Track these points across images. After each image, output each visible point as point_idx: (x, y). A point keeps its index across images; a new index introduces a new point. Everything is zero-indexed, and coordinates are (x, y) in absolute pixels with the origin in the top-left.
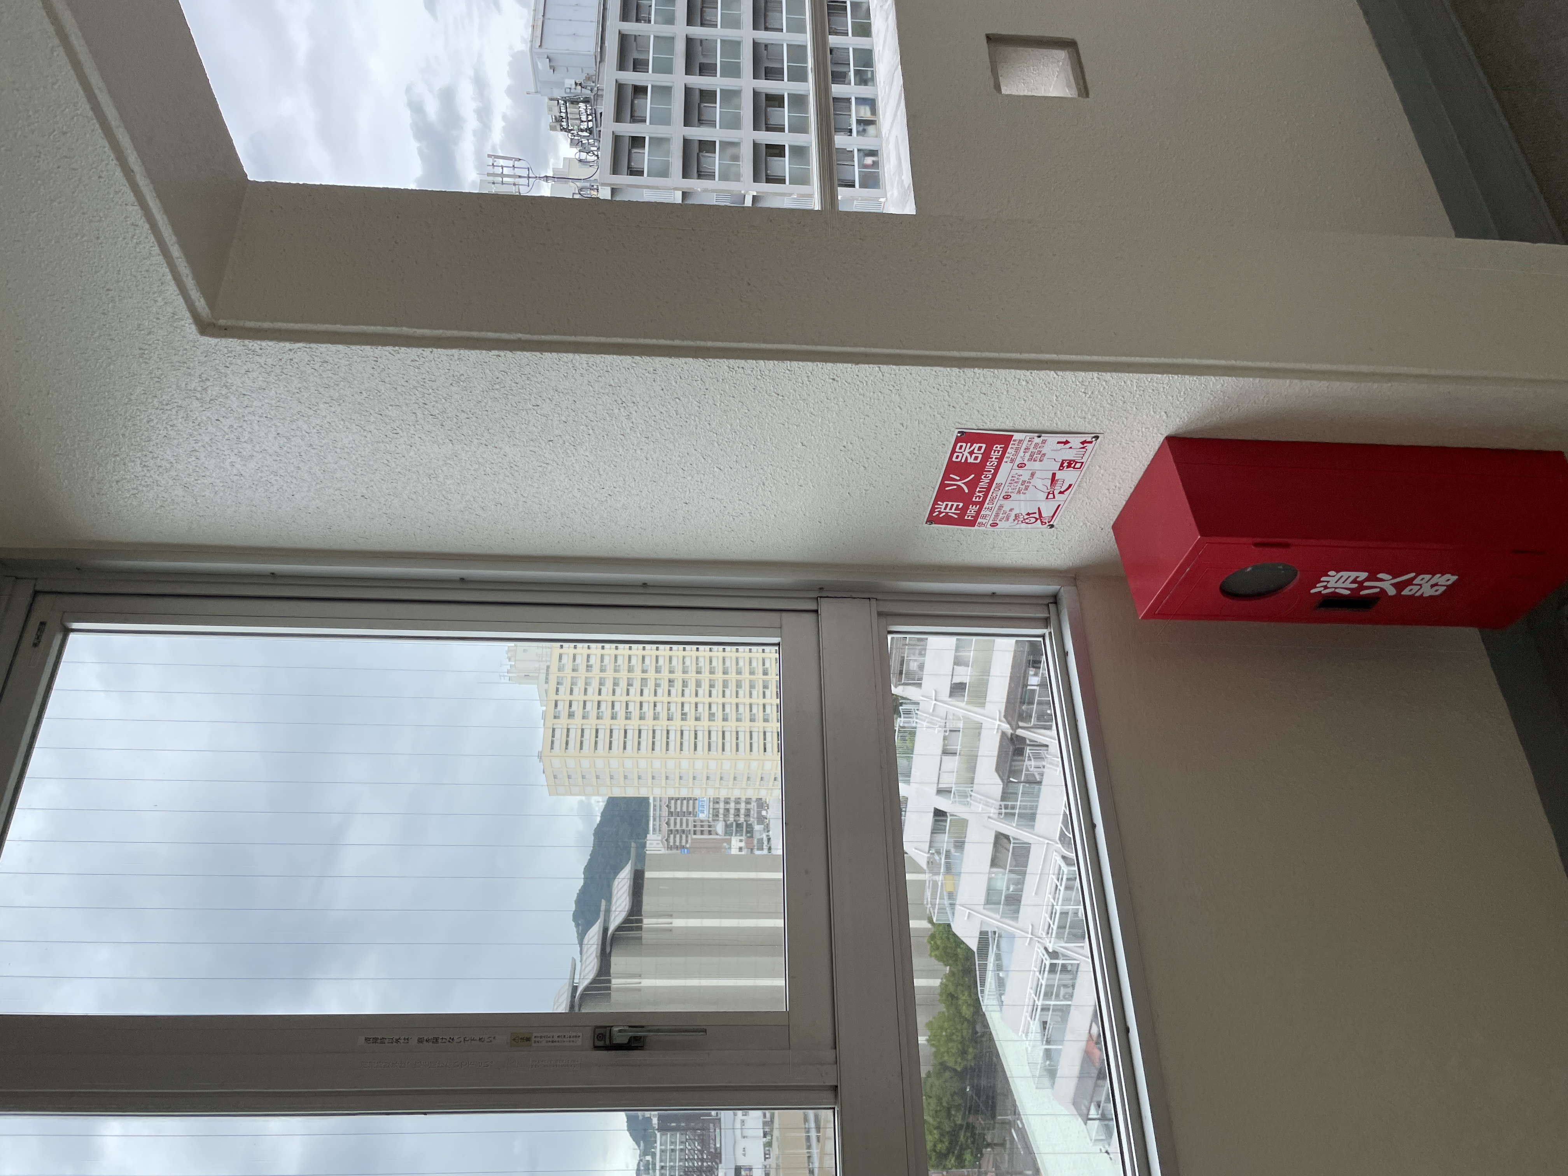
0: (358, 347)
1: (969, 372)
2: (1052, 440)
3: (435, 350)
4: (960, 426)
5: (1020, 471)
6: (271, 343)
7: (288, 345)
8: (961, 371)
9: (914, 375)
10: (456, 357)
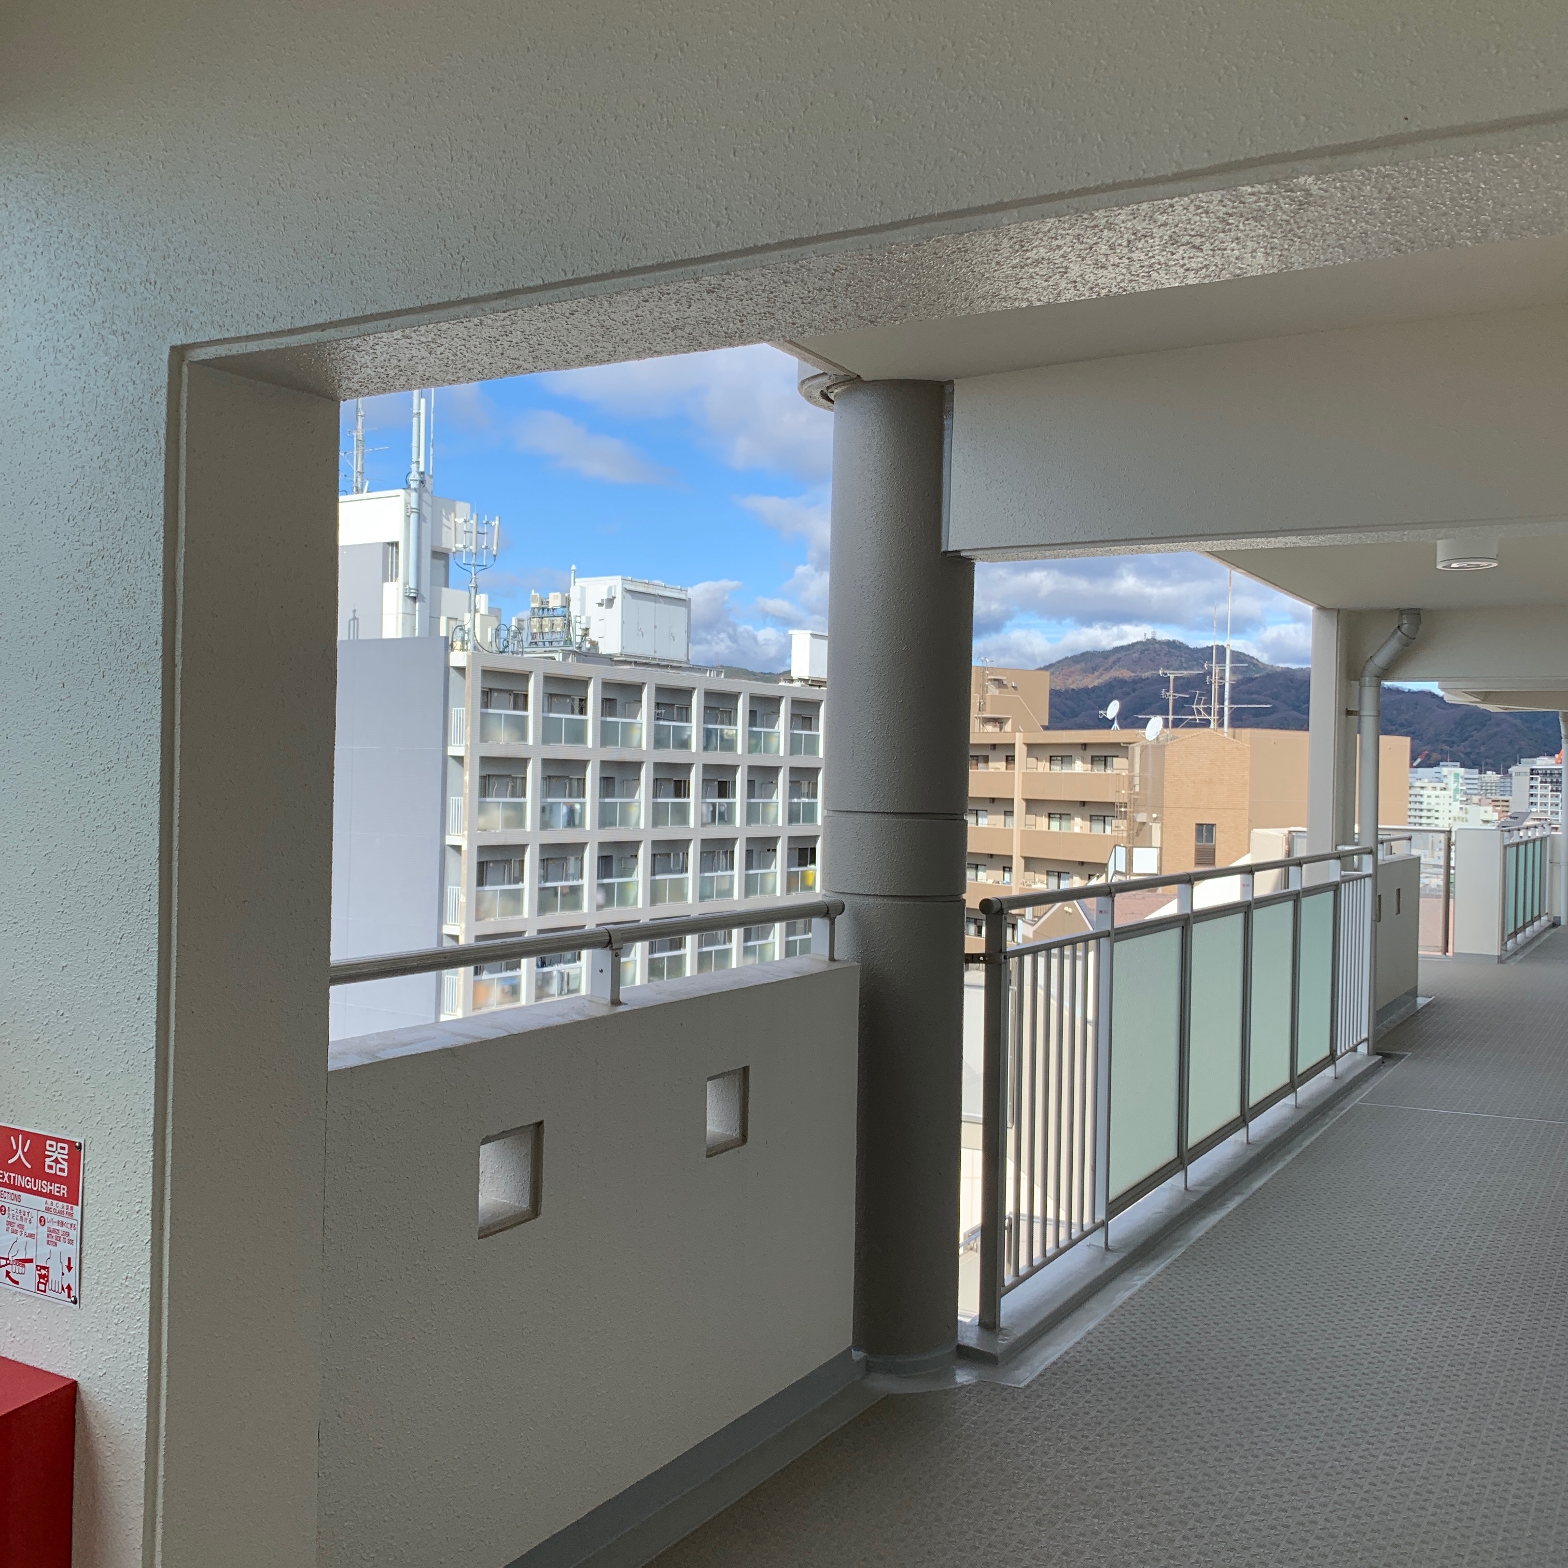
0: (162, 502)
1: (148, 1146)
2: (72, 1251)
3: (161, 579)
4: (88, 1144)
5: (35, 1220)
6: (164, 414)
7: (163, 431)
8: (150, 1138)
9: (144, 1086)
10: (154, 599)
